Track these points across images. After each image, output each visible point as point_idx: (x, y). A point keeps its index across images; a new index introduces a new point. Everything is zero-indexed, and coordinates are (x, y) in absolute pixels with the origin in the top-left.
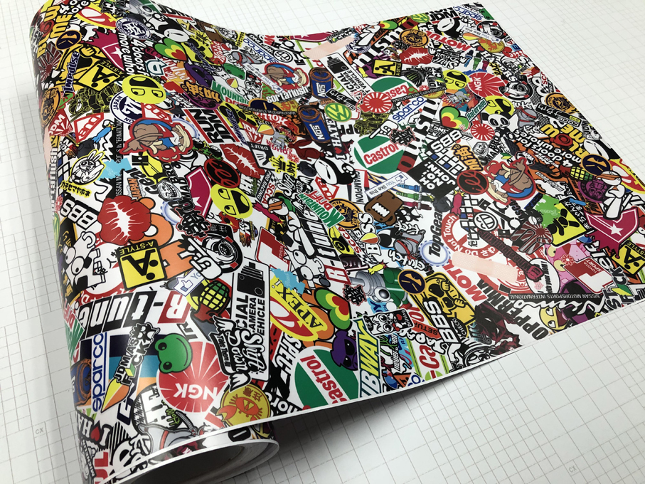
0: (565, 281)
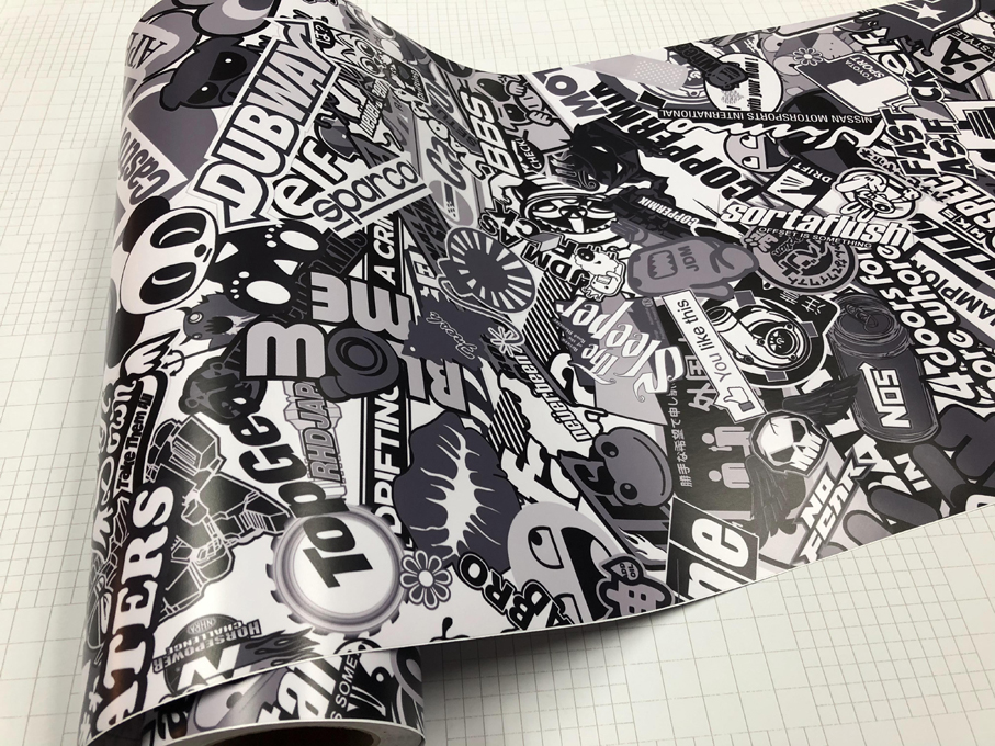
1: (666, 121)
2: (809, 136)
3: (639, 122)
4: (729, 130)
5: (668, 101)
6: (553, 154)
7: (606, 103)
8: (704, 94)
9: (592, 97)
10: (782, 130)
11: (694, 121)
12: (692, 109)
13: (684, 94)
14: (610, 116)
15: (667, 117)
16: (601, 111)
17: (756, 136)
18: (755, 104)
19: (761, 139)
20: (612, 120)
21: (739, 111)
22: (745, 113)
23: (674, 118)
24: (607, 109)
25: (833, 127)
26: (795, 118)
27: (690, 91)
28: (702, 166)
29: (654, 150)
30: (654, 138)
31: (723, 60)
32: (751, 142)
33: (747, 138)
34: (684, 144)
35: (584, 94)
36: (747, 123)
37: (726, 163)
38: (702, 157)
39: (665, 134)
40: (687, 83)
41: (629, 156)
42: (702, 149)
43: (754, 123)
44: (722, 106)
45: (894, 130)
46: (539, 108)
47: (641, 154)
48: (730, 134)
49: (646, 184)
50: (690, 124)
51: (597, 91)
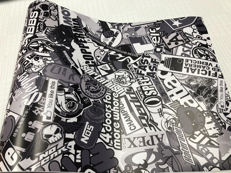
1: (85, 37)
2: (118, 57)
3: (79, 33)
4: (99, 47)
5: (90, 33)
6: (49, 28)
7: (74, 24)
8: (100, 36)
9: (72, 20)
10: (113, 53)
11: (93, 41)
12: (94, 38)
13: (95, 33)
14: (72, 27)
15: (86, 36)
16: (71, 25)
17: (105, 52)
18: (111, 43)
19: (106, 53)
20: (72, 28)
21: (105, 44)
22: (107, 45)
23: (88, 37)
24: (73, 25)
25: (126, 56)
26: (118, 51)
27: (97, 33)
28: (86, 52)
29: (77, 42)
30: (79, 39)
31: (111, 29)
32: (102, 53)
33: (102, 51)
34: (85, 45)
35: (70, 18)
36: (105, 48)
37: (93, 55)
38: (88, 50)
39: (83, 40)
40: (98, 31)
41: (69, 39)
42: (89, 48)
43: (107, 48)
44: (102, 41)
45: (142, 60)
46: (55, 15)
47: (73, 40)
48: (99, 48)
49: (68, 48)
50: (91, 41)
51: (74, 20)
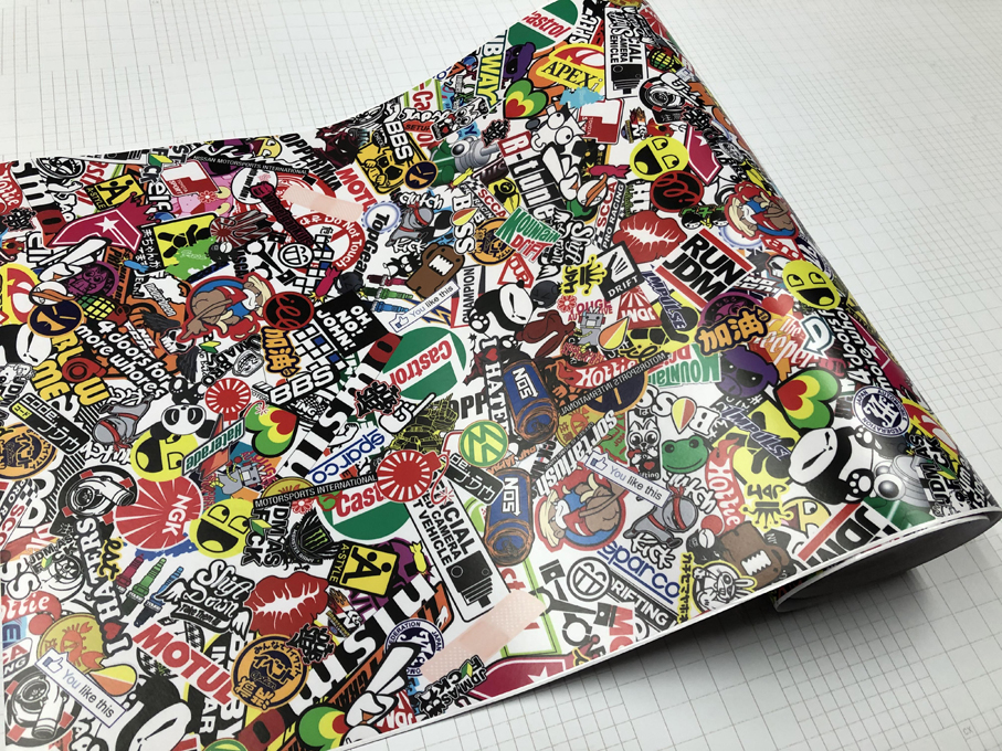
0: (228, 177)
